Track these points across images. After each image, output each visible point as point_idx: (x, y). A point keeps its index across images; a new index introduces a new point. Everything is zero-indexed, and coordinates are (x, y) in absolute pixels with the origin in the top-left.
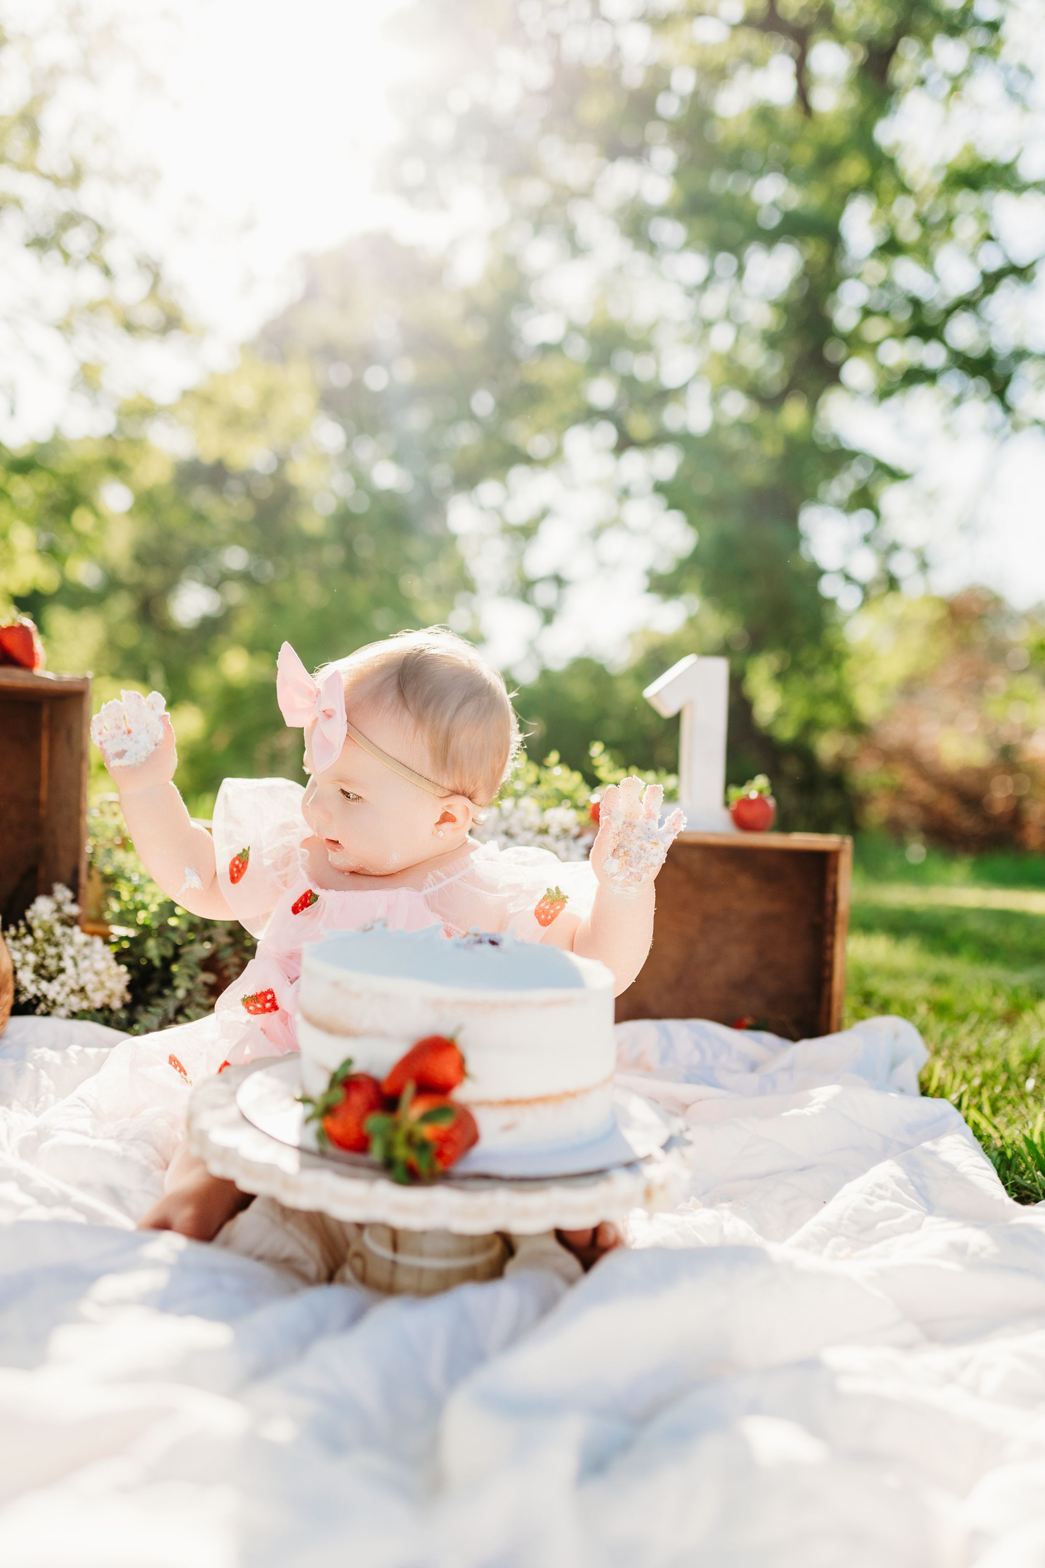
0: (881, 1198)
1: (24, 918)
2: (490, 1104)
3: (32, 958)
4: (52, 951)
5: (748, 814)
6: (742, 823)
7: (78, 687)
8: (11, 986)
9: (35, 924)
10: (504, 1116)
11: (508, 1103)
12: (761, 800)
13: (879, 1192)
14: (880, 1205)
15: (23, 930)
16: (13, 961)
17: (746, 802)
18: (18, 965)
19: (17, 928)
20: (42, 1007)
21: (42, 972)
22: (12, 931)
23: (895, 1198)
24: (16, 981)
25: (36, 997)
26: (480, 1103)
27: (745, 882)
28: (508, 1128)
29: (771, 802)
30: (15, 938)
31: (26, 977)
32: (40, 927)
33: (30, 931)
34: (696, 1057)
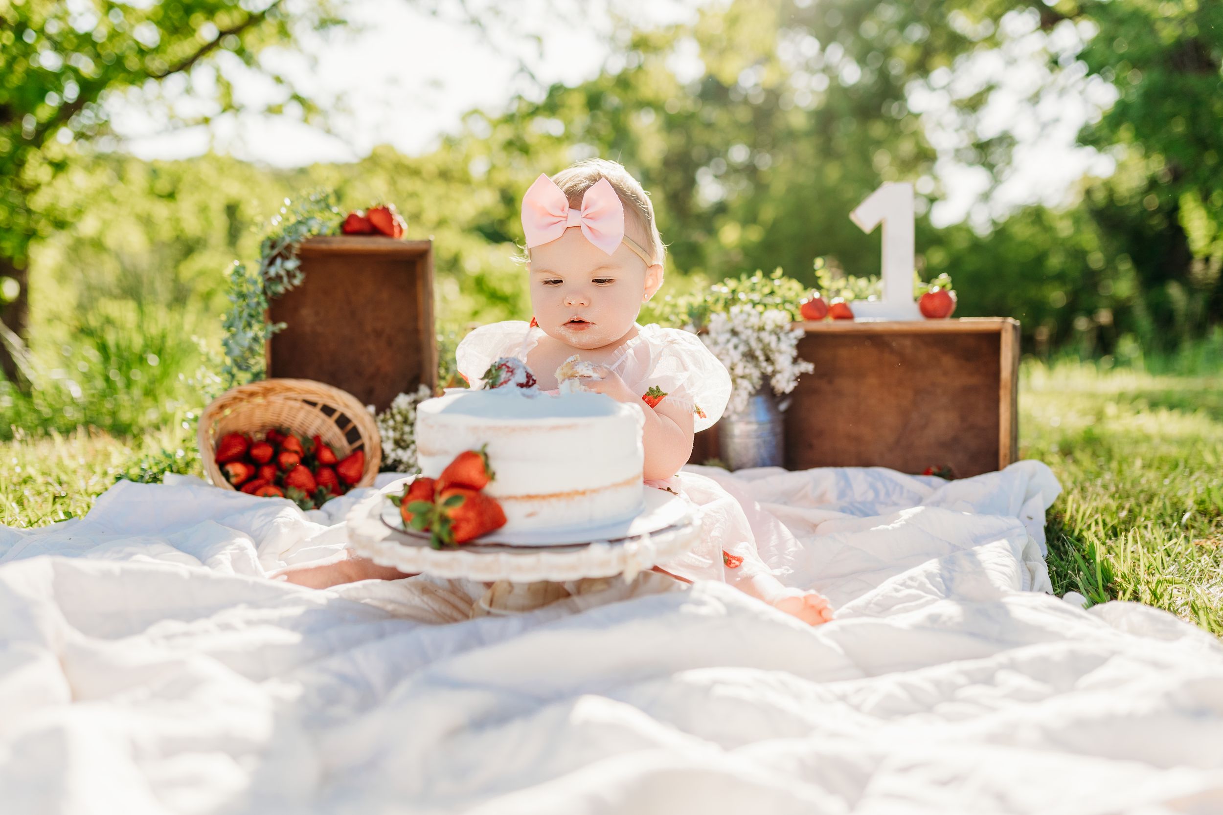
0: (909, 587)
1: (391, 408)
2: (515, 498)
3: (391, 434)
4: (407, 429)
5: (930, 306)
6: (928, 313)
7: (423, 247)
8: (379, 454)
9: (395, 411)
10: (528, 507)
11: (530, 497)
12: (943, 293)
13: (909, 583)
14: (906, 592)
15: (388, 416)
16: (381, 437)
17: (928, 296)
18: (384, 439)
19: (385, 413)
20: (402, 467)
21: (400, 444)
22: (381, 416)
23: (922, 587)
24: (383, 451)
25: (395, 461)
26: (509, 498)
27: (948, 361)
28: (530, 515)
29: (952, 295)
30: (384, 421)
31: (388, 447)
32: (400, 413)
33: (393, 416)
34: (871, 495)
